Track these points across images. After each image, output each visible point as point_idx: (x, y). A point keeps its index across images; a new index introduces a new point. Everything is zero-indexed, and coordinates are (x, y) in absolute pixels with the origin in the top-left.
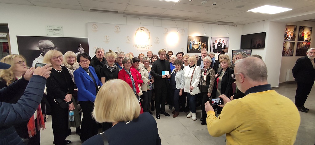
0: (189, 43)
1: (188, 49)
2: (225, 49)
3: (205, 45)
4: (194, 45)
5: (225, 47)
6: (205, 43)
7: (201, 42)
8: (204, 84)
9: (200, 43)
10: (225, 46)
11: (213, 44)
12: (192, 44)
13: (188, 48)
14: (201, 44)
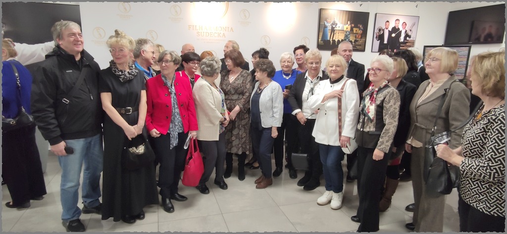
0: (321, 27)
1: (320, 40)
2: (407, 44)
3: (360, 32)
4: (333, 30)
5: (408, 38)
6: (359, 28)
7: (351, 24)
8: (370, 128)
9: (347, 27)
10: (407, 35)
11: (380, 30)
12: (329, 28)
13: (320, 37)
14: (352, 29)
